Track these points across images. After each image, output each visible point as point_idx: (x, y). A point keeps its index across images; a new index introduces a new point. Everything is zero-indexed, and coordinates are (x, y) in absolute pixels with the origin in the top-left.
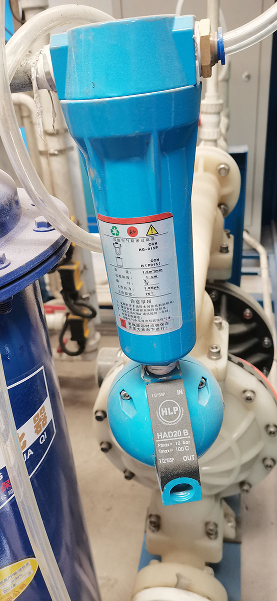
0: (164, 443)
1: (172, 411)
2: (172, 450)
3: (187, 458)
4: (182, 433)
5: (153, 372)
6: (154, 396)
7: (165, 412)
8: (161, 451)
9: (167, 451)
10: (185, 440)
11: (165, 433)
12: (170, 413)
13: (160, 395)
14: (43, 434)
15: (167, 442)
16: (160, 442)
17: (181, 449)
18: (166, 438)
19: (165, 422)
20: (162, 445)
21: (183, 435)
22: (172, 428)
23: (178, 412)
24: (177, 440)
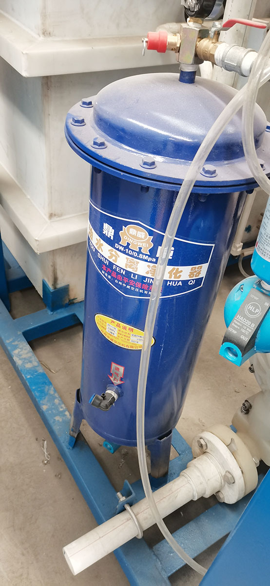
0: (238, 321)
1: (255, 310)
2: (239, 328)
3: (243, 337)
4: (251, 325)
5: (262, 284)
6: (252, 296)
7: (251, 308)
8: (233, 324)
9: (236, 326)
10: (249, 328)
11: (242, 318)
12: (252, 310)
13: (255, 298)
14: (193, 280)
15: (240, 322)
16: (236, 320)
17: (244, 331)
18: (241, 320)
19: (247, 312)
20: (236, 322)
21: (250, 326)
22: (248, 318)
23: (257, 313)
24: (245, 326)
